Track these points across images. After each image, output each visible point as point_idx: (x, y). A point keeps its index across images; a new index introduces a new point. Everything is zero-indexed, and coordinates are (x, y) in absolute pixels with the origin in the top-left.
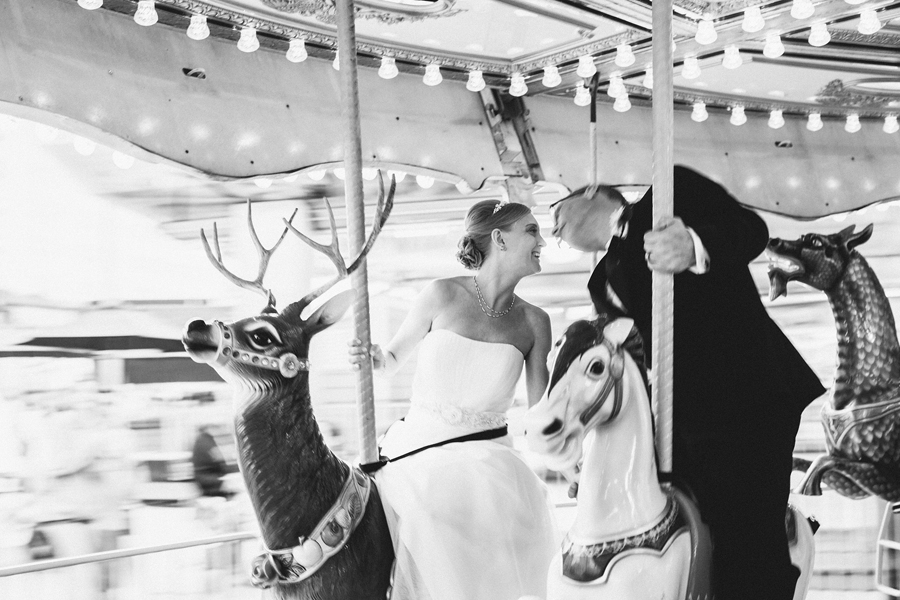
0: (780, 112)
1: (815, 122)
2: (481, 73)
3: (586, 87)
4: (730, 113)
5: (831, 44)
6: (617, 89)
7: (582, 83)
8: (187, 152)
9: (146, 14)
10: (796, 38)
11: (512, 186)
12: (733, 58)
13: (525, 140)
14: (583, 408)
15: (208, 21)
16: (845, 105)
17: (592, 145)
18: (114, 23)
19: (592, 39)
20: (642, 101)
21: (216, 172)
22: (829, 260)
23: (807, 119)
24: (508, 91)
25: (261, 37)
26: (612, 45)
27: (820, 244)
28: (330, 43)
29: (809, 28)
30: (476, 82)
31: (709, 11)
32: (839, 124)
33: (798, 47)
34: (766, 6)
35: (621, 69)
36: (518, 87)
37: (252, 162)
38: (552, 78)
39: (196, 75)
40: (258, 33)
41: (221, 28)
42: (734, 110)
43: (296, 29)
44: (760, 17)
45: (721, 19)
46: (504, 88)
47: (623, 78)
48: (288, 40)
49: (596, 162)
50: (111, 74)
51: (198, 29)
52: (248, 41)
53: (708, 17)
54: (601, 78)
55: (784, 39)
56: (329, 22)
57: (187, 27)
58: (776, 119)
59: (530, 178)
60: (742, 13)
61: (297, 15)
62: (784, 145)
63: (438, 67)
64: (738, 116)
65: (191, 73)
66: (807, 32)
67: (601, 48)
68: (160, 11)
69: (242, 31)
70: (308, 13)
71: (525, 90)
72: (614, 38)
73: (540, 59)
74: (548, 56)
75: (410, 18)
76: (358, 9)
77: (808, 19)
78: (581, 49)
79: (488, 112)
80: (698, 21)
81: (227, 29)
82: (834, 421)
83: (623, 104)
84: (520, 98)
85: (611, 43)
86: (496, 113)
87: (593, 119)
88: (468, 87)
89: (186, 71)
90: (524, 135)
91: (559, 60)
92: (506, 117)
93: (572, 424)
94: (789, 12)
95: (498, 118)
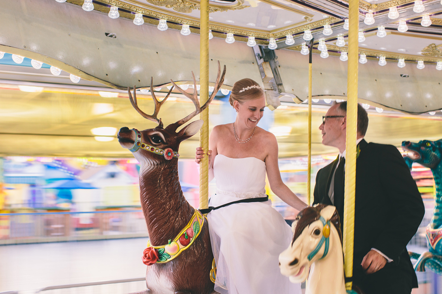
0: (403, 60)
1: (421, 65)
2: (254, 37)
3: (307, 45)
4: (379, 60)
5: (432, 26)
6: (322, 46)
7: (305, 43)
8: (107, 75)
9: (88, 6)
10: (414, 23)
11: (268, 95)
12: (382, 32)
13: (275, 72)
14: (309, 252)
15: (119, 9)
16: (436, 56)
17: (309, 74)
18: (72, 9)
19: (311, 22)
20: (335, 53)
21: (121, 85)
22: (434, 153)
23: (417, 63)
24: (268, 47)
25: (145, 18)
26: (321, 25)
27: (430, 145)
28: (179, 21)
29: (421, 18)
30: (252, 42)
31: (371, 9)
32: (433, 66)
33: (415, 27)
34: (400, 6)
35: (325, 36)
36: (273, 45)
37: (139, 81)
38: (290, 40)
39: (111, 36)
40: (143, 16)
41: (125, 13)
42: (380, 58)
43: (163, 14)
44: (397, 12)
45: (377, 13)
46: (266, 45)
47: (326, 41)
48: (158, 19)
49: (311, 83)
50: (69, 35)
51: (114, 13)
52: (139, 19)
53: (371, 11)
54: (315, 41)
55: (408, 23)
56: (179, 11)
57: (108, 12)
58: (402, 63)
59: (277, 91)
60: (388, 10)
61: (164, 7)
62: (405, 76)
63: (233, 34)
64: (383, 61)
65: (109, 35)
66: (420, 20)
67: (315, 26)
68: (95, 4)
69: (136, 15)
70: (169, 6)
71: (276, 47)
72: (322, 21)
73: (285, 31)
74: (289, 30)
75: (221, 9)
76: (195, 5)
77: (421, 13)
78: (305, 26)
79: (257, 57)
80: (365, 13)
81: (128, 13)
82: (432, 235)
83: (325, 54)
84: (273, 50)
85: (321, 24)
86: (261, 58)
87: (310, 62)
88: (248, 44)
89: (107, 34)
90: (275, 69)
91: (294, 32)
92: (266, 60)
93: (303, 260)
94: (412, 9)
95: (262, 60)
